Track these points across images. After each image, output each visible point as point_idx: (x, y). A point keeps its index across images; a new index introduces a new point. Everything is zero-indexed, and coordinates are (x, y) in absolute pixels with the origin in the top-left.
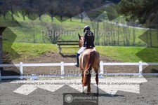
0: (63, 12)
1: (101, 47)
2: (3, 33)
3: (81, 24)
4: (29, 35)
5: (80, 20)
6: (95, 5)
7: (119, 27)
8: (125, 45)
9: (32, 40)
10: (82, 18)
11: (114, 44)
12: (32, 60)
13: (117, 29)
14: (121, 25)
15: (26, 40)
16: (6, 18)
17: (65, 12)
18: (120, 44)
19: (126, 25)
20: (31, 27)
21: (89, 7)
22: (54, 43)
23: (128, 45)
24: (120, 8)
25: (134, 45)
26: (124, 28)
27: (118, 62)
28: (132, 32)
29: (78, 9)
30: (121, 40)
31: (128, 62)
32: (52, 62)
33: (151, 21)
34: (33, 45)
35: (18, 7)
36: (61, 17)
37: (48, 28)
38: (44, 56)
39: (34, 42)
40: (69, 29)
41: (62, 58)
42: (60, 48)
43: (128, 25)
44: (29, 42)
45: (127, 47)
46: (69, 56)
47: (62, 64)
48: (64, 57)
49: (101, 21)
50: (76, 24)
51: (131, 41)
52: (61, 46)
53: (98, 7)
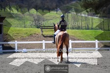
0: (44, 6)
1: (70, 30)
2: (4, 21)
3: (56, 15)
4: (21, 22)
5: (56, 12)
6: (66, 2)
7: (82, 17)
8: (86, 29)
9: (23, 26)
10: (57, 11)
11: (78, 28)
12: (23, 39)
13: (80, 18)
14: (83, 15)
15: (19, 26)
16: (6, 11)
17: (46, 7)
18: (83, 28)
19: (86, 16)
20: (22, 17)
21: (62, 3)
22: (38, 28)
23: (88, 29)
24: (83, 4)
25: (92, 29)
26: (86, 17)
27: (81, 40)
28: (91, 20)
29: (54, 5)
30: (83, 25)
31: (88, 40)
32: (37, 40)
33: (104, 12)
34: (24, 29)
35: (14, 3)
36: (43, 10)
37: (34, 17)
38: (31, 36)
39: (25, 27)
40: (48, 18)
41: (44, 38)
42: (42, 31)
43: (88, 15)
44: (21, 27)
45: (87, 30)
46: (48, 37)
47: (44, 42)
48: (45, 37)
49: (70, 13)
50: (53, 14)
51: (90, 26)
52: (43, 30)
53: (68, 3)
